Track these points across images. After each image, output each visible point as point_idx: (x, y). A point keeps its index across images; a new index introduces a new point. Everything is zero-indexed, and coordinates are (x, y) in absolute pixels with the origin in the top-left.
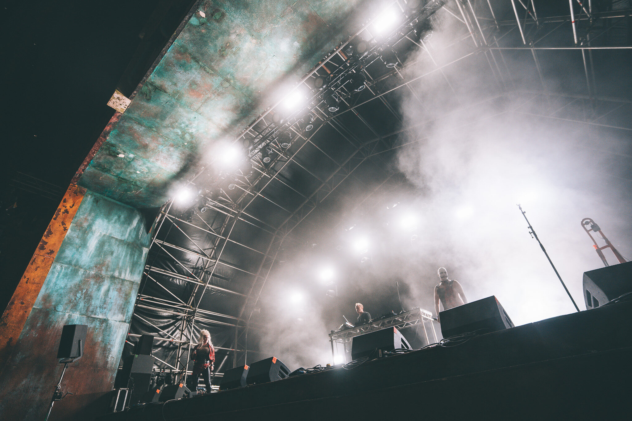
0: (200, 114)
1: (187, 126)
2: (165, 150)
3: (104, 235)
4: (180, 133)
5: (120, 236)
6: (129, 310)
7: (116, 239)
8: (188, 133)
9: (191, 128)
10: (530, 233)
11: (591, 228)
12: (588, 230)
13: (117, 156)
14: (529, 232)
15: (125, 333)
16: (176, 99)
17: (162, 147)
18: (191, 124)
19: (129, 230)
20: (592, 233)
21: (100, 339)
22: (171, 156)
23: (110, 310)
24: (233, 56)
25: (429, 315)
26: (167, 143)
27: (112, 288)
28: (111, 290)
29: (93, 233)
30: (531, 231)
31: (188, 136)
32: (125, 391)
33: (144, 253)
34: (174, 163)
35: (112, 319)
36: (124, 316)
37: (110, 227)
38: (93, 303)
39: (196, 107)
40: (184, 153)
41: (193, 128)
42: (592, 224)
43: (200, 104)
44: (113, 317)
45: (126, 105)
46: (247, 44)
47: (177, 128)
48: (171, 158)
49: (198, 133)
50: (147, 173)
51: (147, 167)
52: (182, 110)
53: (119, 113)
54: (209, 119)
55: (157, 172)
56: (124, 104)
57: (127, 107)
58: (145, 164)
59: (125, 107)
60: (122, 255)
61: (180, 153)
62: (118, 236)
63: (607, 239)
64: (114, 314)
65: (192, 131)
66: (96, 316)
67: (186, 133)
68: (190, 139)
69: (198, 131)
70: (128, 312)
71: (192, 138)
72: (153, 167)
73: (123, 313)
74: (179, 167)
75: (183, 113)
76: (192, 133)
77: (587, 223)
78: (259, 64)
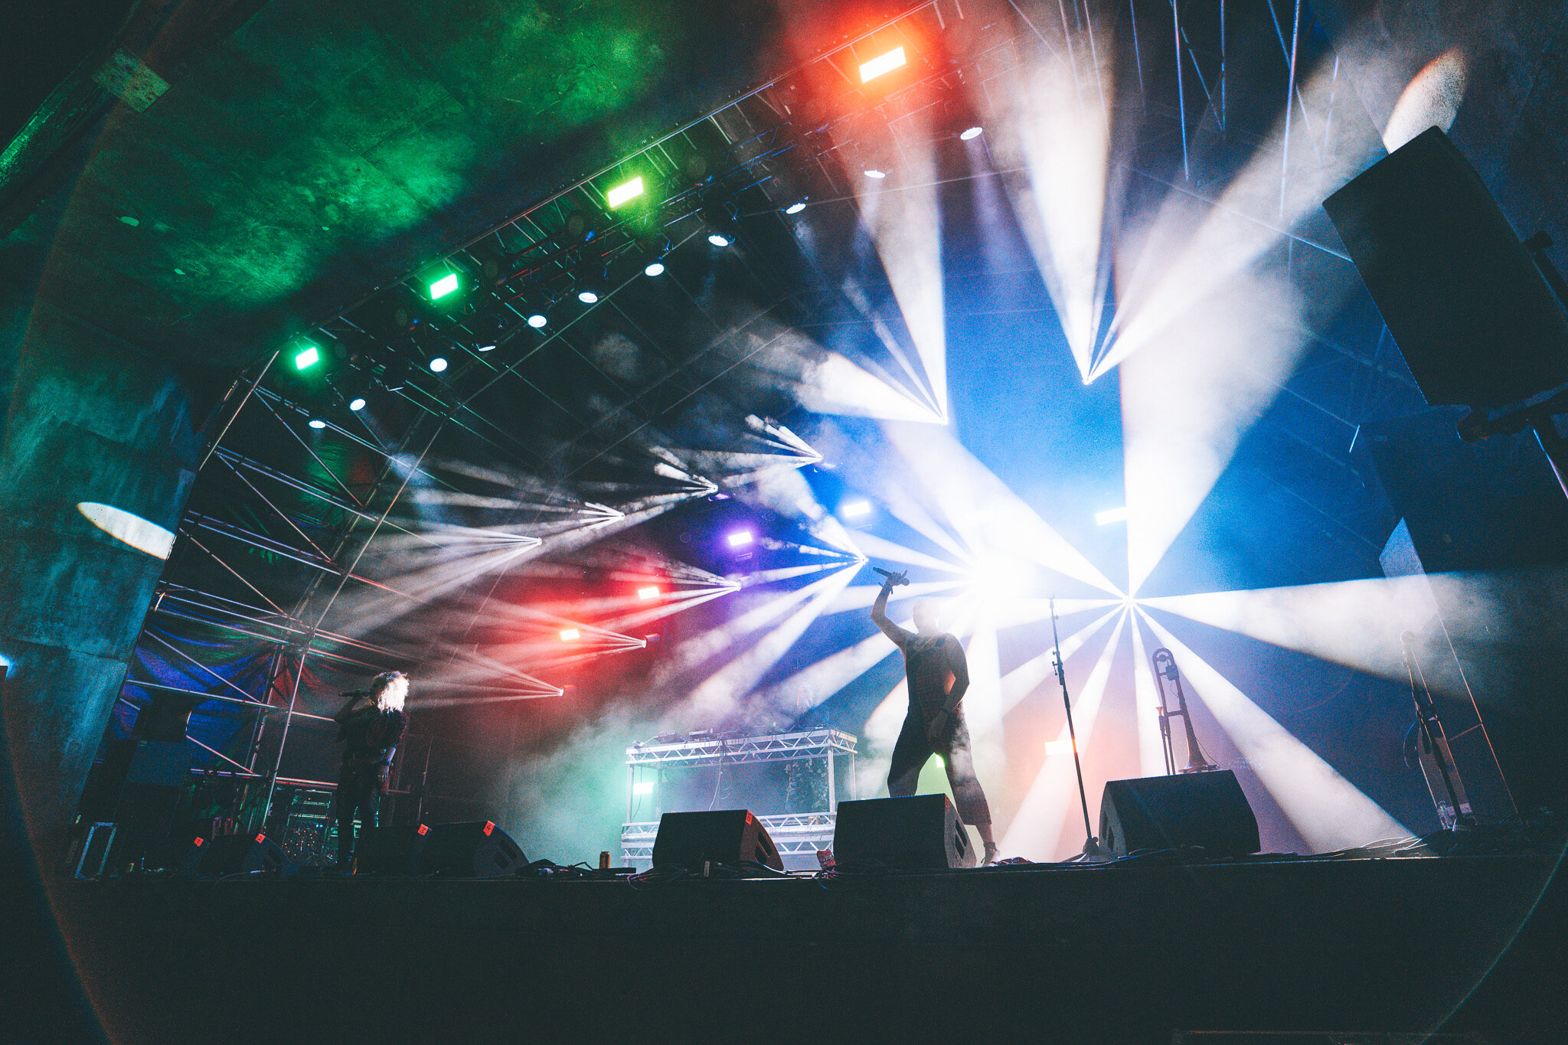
0: (374, 164)
1: (334, 185)
2: (265, 232)
3: (65, 425)
4: (312, 199)
5: (112, 432)
6: (129, 630)
7: (101, 440)
8: (336, 203)
9: (345, 194)
10: (1054, 665)
11: (1165, 671)
12: (1160, 672)
13: (118, 219)
14: (1053, 663)
15: (115, 686)
16: (307, 112)
17: (258, 224)
18: (346, 183)
19: (139, 418)
20: (1164, 679)
21: (42, 697)
22: (279, 250)
23: (74, 626)
24: (482, 40)
25: (850, 743)
26: (270, 216)
27: (81, 568)
28: (80, 575)
29: (30, 415)
30: (1056, 662)
31: (334, 210)
32: (108, 830)
33: (182, 483)
34: (286, 269)
35: (79, 649)
36: (113, 643)
37: (83, 405)
38: (25, 604)
39: (363, 145)
40: (317, 250)
41: (348, 194)
42: (1170, 664)
43: (375, 140)
44: (82, 645)
45: (153, 94)
46: (524, 18)
47: (302, 185)
48: (278, 254)
49: (363, 210)
50: (205, 278)
51: (208, 264)
52: (321, 143)
53: (130, 108)
54: (400, 182)
55: (235, 281)
56: (148, 89)
57: (154, 100)
58: (203, 256)
59: (150, 99)
60: (117, 484)
61: (307, 249)
62: (105, 429)
63: (1184, 699)
64: (86, 637)
65: (347, 202)
66: (34, 640)
67: (328, 204)
68: (339, 219)
69: (363, 203)
70: (126, 633)
71: (346, 218)
72: (225, 268)
73: (110, 635)
74: (299, 280)
75: (324, 151)
76: (346, 205)
77: (1163, 658)
78: (550, 76)
